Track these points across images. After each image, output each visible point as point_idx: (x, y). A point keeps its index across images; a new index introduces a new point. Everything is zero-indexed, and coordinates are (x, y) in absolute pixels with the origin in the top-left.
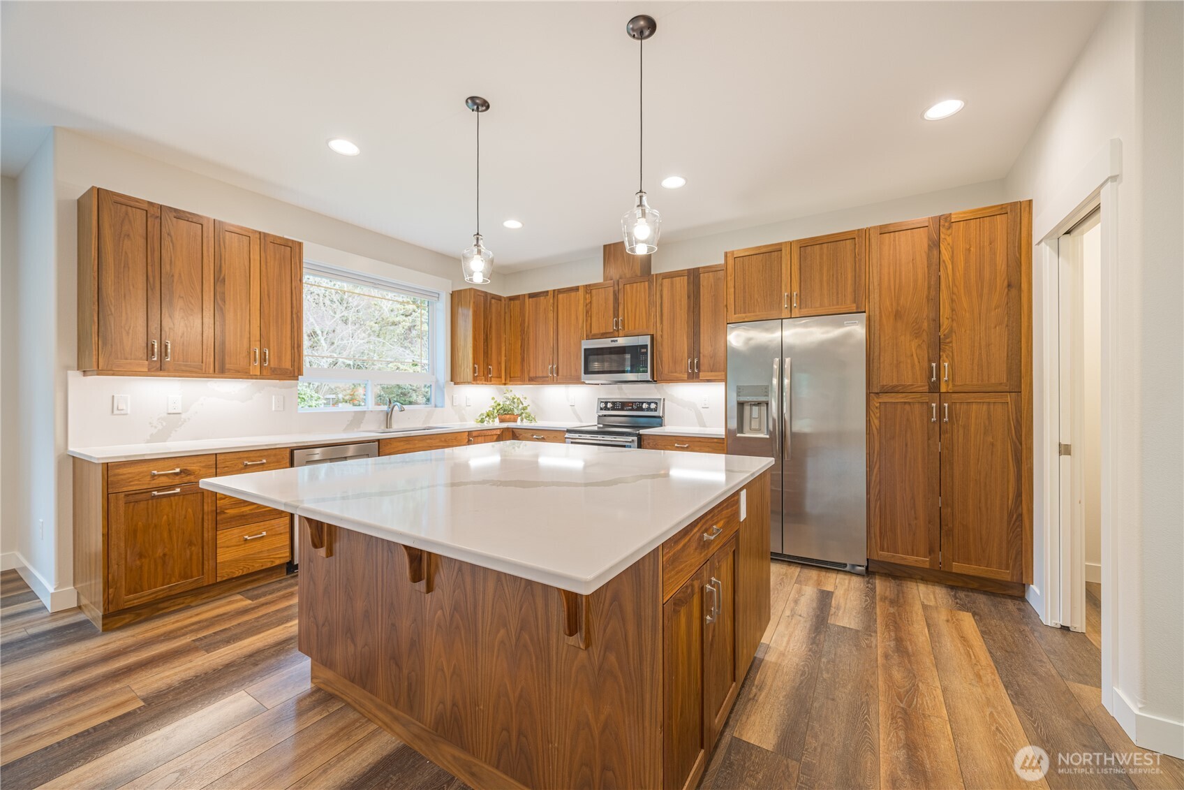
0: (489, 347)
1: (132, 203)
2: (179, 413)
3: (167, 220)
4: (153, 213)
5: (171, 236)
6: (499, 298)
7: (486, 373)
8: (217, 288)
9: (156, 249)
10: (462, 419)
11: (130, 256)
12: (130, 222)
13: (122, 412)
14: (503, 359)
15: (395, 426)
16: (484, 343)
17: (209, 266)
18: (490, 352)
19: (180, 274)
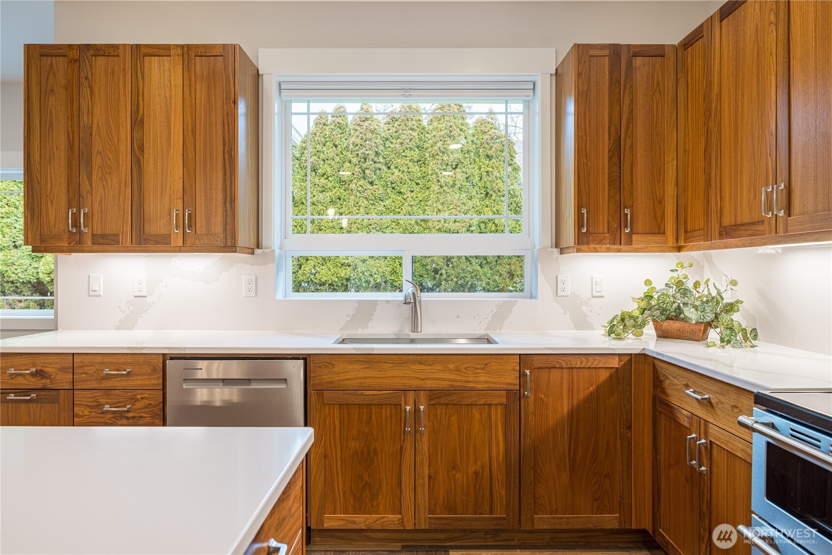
0: (626, 166)
1: (55, 52)
2: (145, 297)
3: (85, 62)
4: (72, 57)
5: (88, 80)
6: (656, 52)
7: (615, 225)
8: (135, 134)
9: (75, 100)
10: (582, 323)
11: (54, 113)
12: (54, 74)
13: (96, 293)
14: (670, 190)
15: (428, 329)
16: (610, 158)
17: (126, 106)
18: (626, 177)
19: (98, 124)
